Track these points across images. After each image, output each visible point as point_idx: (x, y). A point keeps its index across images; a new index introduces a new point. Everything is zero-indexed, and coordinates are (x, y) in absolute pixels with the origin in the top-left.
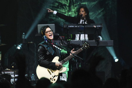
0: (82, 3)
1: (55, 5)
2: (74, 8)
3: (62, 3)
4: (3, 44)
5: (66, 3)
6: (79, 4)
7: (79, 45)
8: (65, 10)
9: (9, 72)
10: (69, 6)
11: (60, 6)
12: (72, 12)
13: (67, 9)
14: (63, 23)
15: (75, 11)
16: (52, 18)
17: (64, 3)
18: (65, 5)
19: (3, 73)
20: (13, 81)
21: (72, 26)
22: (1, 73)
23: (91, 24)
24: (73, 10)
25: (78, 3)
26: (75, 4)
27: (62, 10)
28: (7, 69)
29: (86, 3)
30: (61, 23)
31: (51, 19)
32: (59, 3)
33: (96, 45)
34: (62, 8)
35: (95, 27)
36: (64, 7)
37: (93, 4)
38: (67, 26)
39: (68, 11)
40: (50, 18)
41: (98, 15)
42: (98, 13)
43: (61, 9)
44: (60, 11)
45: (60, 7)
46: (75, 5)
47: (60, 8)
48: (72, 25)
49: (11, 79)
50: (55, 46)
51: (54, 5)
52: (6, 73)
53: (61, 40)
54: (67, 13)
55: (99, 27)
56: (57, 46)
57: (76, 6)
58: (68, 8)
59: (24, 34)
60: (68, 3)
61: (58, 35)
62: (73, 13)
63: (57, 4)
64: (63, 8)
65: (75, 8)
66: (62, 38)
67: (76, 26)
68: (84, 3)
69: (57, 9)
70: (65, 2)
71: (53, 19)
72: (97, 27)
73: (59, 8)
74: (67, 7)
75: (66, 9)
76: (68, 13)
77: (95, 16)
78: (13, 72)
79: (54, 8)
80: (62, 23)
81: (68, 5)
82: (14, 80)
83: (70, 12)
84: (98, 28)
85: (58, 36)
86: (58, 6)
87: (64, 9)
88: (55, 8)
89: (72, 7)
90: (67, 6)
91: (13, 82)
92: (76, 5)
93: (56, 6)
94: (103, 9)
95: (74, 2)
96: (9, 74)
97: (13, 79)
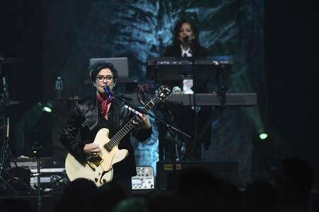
0: (187, 11)
1: (128, 13)
2: (170, 21)
3: (143, 9)
4: (12, 103)
5: (151, 11)
6: (180, 13)
7: (182, 103)
8: (149, 25)
9: (26, 164)
10: (160, 17)
11: (138, 16)
12: (165, 29)
13: (154, 23)
14: (146, 53)
15: (171, 27)
16: (121, 43)
17: (147, 10)
18: (150, 15)
19: (13, 165)
20: (36, 182)
21: (165, 62)
22: (10, 166)
23: (208, 57)
24: (168, 25)
25: (179, 11)
26: (172, 11)
27: (144, 24)
28: (23, 157)
29: (197, 10)
30: (140, 55)
31: (119, 44)
32: (137, 10)
33: (219, 104)
34: (143, 22)
35: (217, 63)
36: (148, 18)
37: (213, 12)
38: (156, 62)
39: (157, 27)
40: (116, 42)
41: (222, 37)
42: (222, 32)
43: (140, 22)
44: (138, 27)
45: (139, 18)
46: (171, 14)
47: (138, 20)
48: (167, 61)
49: (32, 179)
50: (130, 109)
51: (126, 15)
52: (20, 165)
53: (142, 93)
54: (154, 32)
55: (225, 65)
56: (133, 108)
57: (174, 17)
58: (156, 21)
59: (59, 80)
60: (155, 10)
61: (136, 81)
62: (168, 31)
63: (132, 12)
64: (146, 21)
65: (173, 21)
66: (144, 88)
67: (175, 63)
68: (192, 11)
69: (131, 23)
70: (150, 8)
71: (122, 46)
72: (220, 65)
73: (136, 21)
74: (153, 18)
75: (152, 23)
76: (157, 32)
77: (216, 39)
78: (35, 164)
79: (125, 21)
80: (144, 53)
81: (155, 14)
82: (39, 180)
83: (160, 30)
84: (223, 66)
85: (136, 84)
86: (135, 16)
87: (147, 24)
88: (129, 22)
89: (166, 18)
90: (155, 17)
91: (35, 186)
92: (174, 13)
93: (130, 16)
94: (234, 23)
95: (171, 9)
96: (27, 167)
97: (37, 178)
